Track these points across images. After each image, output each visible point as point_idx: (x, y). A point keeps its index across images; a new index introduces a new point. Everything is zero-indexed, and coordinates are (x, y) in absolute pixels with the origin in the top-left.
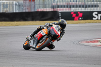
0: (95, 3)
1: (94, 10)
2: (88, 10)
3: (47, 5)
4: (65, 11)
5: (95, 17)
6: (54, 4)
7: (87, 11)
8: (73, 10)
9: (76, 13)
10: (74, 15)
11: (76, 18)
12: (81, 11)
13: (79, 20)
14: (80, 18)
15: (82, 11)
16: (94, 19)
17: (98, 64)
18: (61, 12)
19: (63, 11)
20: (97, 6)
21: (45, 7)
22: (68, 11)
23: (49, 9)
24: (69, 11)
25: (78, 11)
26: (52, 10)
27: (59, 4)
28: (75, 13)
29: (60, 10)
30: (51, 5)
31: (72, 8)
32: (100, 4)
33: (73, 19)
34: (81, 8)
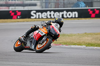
0: (33, 2)
1: (32, 9)
2: (26, 8)
4: (3, 10)
5: (33, 16)
7: (25, 9)
8: (11, 9)
9: (15, 12)
10: (13, 14)
12: (19, 9)
13: (17, 18)
14: (19, 17)
15: (21, 9)
16: (32, 17)
20: (35, 5)
22: (6, 10)
24: (8, 10)
25: (16, 10)
28: (13, 11)
31: (10, 7)
32: (38, 3)
33: (11, 17)
34: (19, 7)
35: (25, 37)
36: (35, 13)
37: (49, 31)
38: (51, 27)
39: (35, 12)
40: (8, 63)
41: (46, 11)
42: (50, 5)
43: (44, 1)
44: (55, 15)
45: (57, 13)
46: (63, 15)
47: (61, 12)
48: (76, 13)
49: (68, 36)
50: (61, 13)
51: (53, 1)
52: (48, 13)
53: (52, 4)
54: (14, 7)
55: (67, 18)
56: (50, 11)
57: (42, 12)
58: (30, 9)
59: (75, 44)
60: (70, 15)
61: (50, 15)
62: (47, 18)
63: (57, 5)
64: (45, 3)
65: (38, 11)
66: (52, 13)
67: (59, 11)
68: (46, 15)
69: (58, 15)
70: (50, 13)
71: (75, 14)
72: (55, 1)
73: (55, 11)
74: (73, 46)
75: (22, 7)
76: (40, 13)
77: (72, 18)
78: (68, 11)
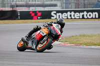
0: (53, 2)
1: (53, 10)
2: (47, 9)
3: (6, 5)
4: (23, 10)
6: (13, 3)
7: (45, 10)
8: (32, 9)
10: (33, 14)
11: (35, 17)
12: (40, 10)
13: (38, 19)
14: (39, 18)
15: (41, 10)
17: (56, 63)
18: (20, 12)
19: (22, 10)
20: (55, 5)
21: (4, 6)
23: (8, 9)
24: (28, 10)
25: (36, 10)
26: (11, 9)
27: (18, 3)
28: (33, 12)
29: (19, 9)
30: (10, 5)
31: (31, 8)
32: (59, 3)
33: (31, 18)
34: (40, 8)
35: (27, 37)
36: (56, 14)
37: (50, 31)
38: (52, 28)
39: (55, 12)
40: (28, 63)
41: (66, 12)
42: (70, 6)
43: (64, 2)
44: (76, 15)
45: (78, 13)
46: (83, 16)
47: (82, 12)
48: (97, 13)
49: (89, 36)
50: (81, 14)
51: (73, 1)
52: (69, 13)
53: (73, 4)
54: (34, 8)
55: (88, 18)
56: (71, 11)
57: (62, 12)
58: (50, 10)
59: (95, 45)
60: (90, 15)
61: (71, 16)
62: (68, 18)
63: (77, 5)
64: (66, 3)
65: (58, 12)
66: (73, 13)
67: (79, 12)
68: (66, 16)
69: (79, 15)
70: (70, 14)
71: (95, 15)
72: (76, 1)
73: (75, 12)
74: (93, 47)
75: (43, 8)
76: (60, 14)
77: (92, 18)
78: (88, 11)
